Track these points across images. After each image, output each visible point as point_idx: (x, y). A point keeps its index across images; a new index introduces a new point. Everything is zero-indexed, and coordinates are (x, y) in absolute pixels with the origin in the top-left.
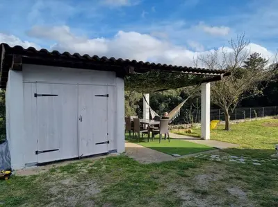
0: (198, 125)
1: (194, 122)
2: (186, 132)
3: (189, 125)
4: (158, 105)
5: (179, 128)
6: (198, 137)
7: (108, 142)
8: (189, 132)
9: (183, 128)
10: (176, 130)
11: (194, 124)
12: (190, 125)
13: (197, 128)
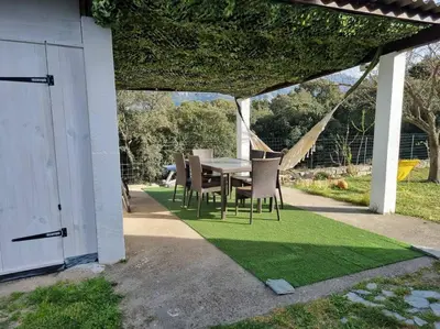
0: (362, 170)
1: (354, 162)
2: (333, 187)
3: (341, 169)
4: (290, 130)
5: (317, 178)
6: (362, 203)
7: (64, 233)
8: (340, 186)
9: (325, 176)
10: (308, 183)
11: (353, 168)
12: (344, 169)
13: (359, 175)
